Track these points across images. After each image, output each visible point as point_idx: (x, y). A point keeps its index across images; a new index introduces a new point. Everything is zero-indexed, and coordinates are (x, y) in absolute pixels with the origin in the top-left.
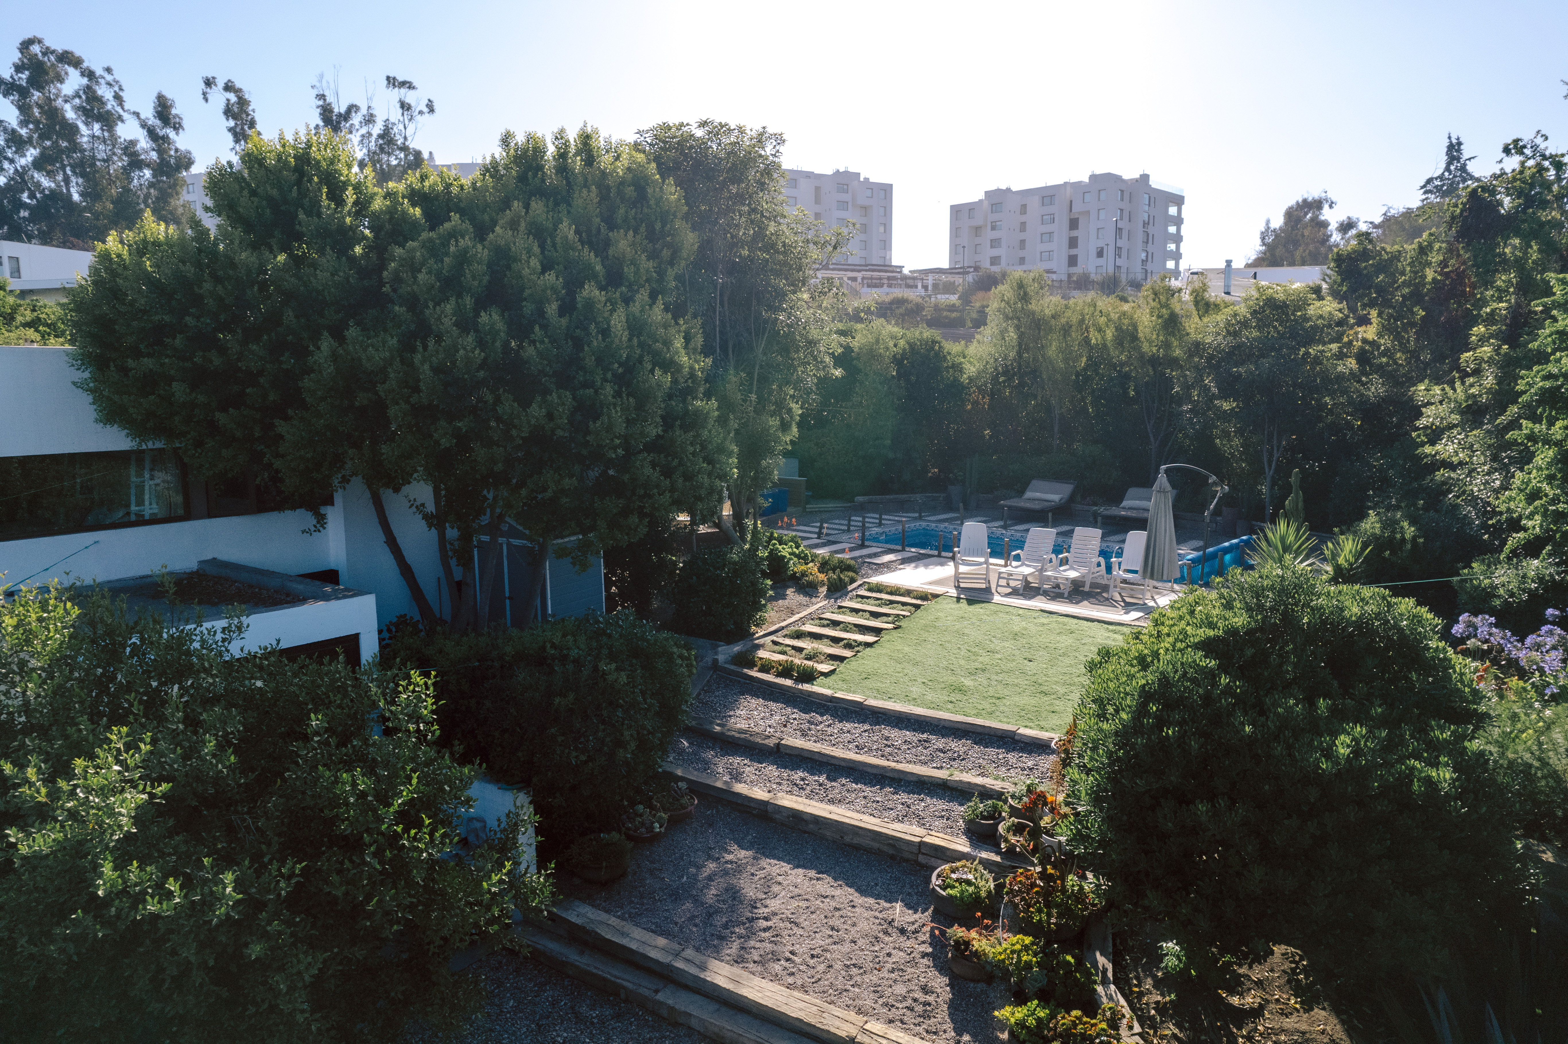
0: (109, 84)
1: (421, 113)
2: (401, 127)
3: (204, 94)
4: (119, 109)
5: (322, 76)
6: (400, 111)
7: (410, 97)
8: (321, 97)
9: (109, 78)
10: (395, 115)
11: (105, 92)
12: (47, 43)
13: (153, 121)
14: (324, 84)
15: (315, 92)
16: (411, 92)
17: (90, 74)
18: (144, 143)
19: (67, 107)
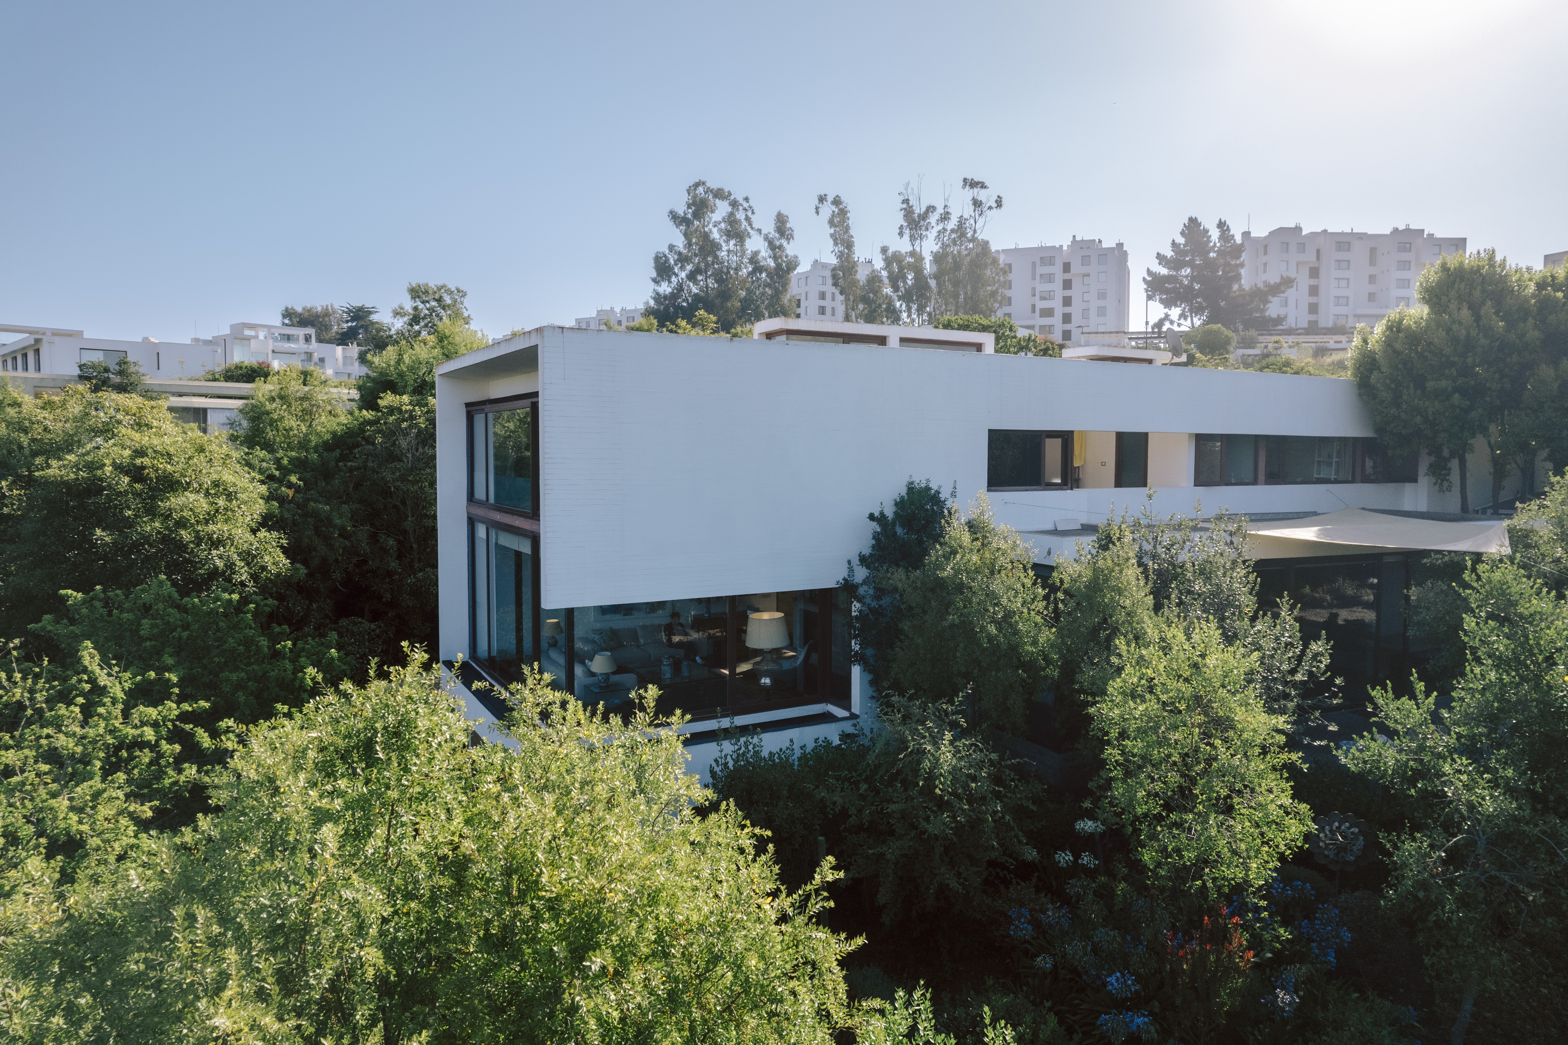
0: (745, 210)
1: (990, 208)
2: (972, 221)
3: (817, 208)
4: (749, 229)
5: (908, 184)
6: (972, 207)
7: (982, 195)
8: (906, 201)
9: (746, 205)
10: (968, 210)
11: (740, 215)
12: (708, 185)
13: (774, 234)
14: (909, 190)
15: (902, 198)
16: (983, 191)
17: (734, 204)
18: (765, 252)
19: (715, 230)
